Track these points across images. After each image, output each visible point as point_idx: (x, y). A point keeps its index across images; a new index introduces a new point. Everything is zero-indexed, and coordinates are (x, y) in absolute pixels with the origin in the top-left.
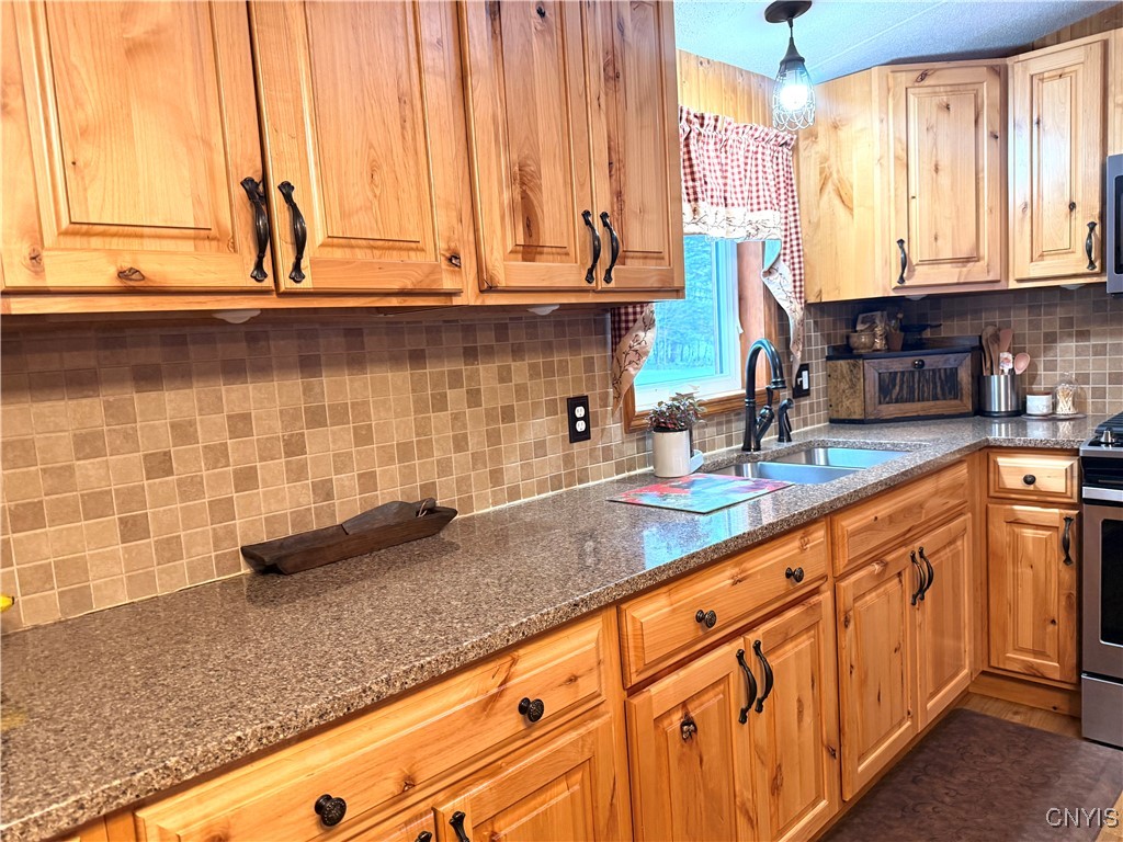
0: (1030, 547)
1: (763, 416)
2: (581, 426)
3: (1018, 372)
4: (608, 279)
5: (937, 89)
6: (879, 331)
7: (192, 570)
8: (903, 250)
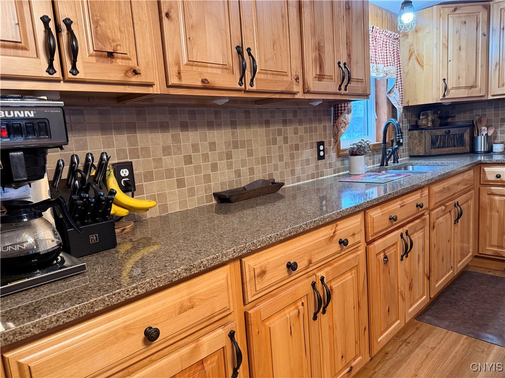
0: (498, 204)
1: (389, 152)
2: (322, 154)
3: (489, 135)
4: (346, 90)
5: (461, 15)
6: (430, 118)
7: (198, 200)
8: (445, 83)
